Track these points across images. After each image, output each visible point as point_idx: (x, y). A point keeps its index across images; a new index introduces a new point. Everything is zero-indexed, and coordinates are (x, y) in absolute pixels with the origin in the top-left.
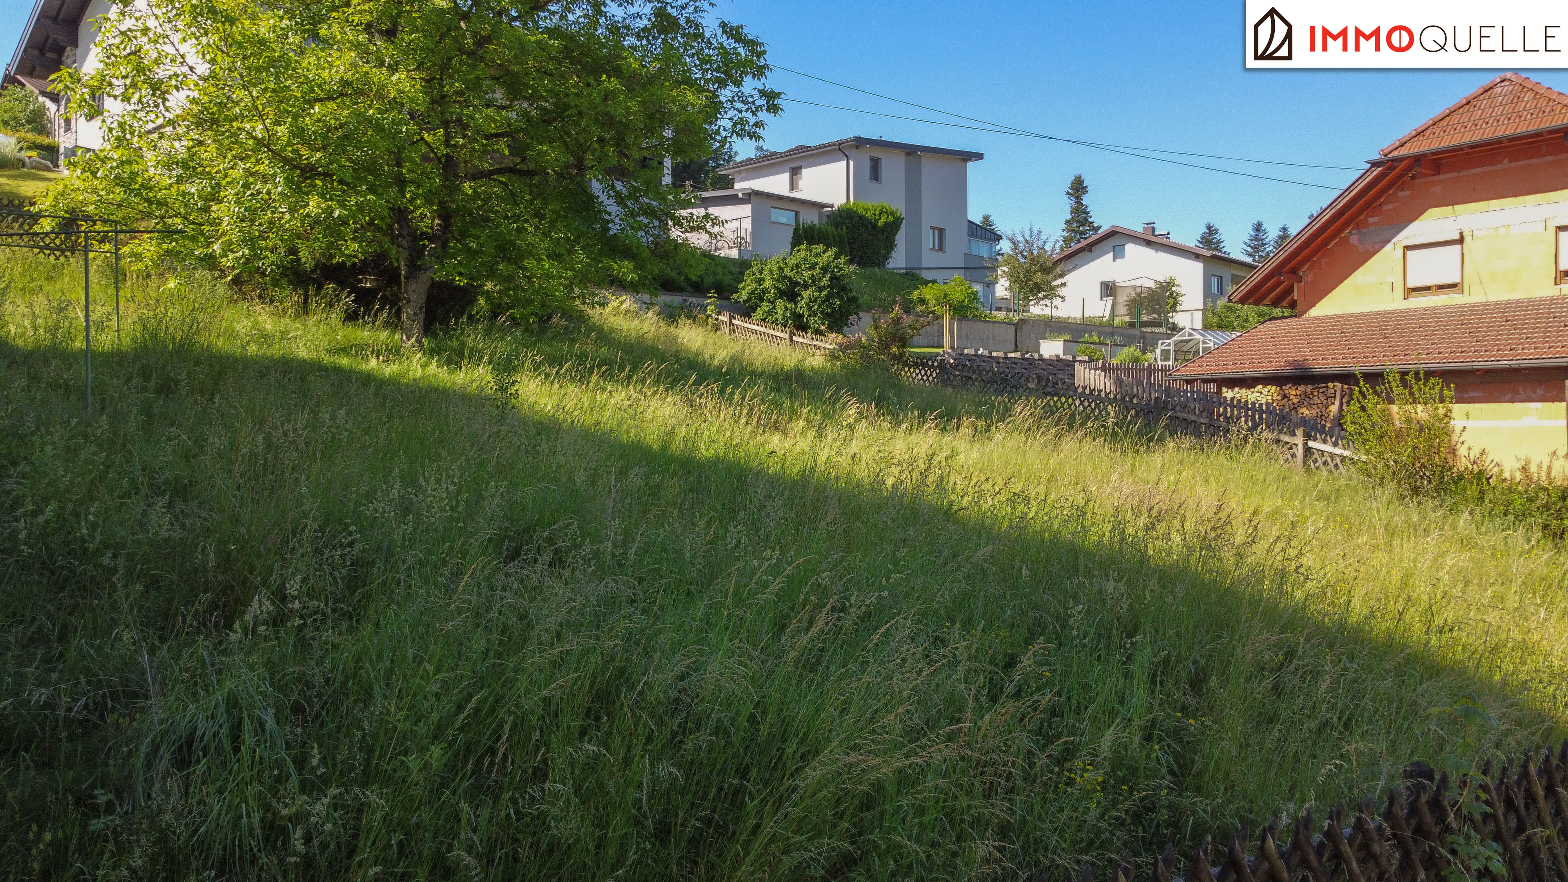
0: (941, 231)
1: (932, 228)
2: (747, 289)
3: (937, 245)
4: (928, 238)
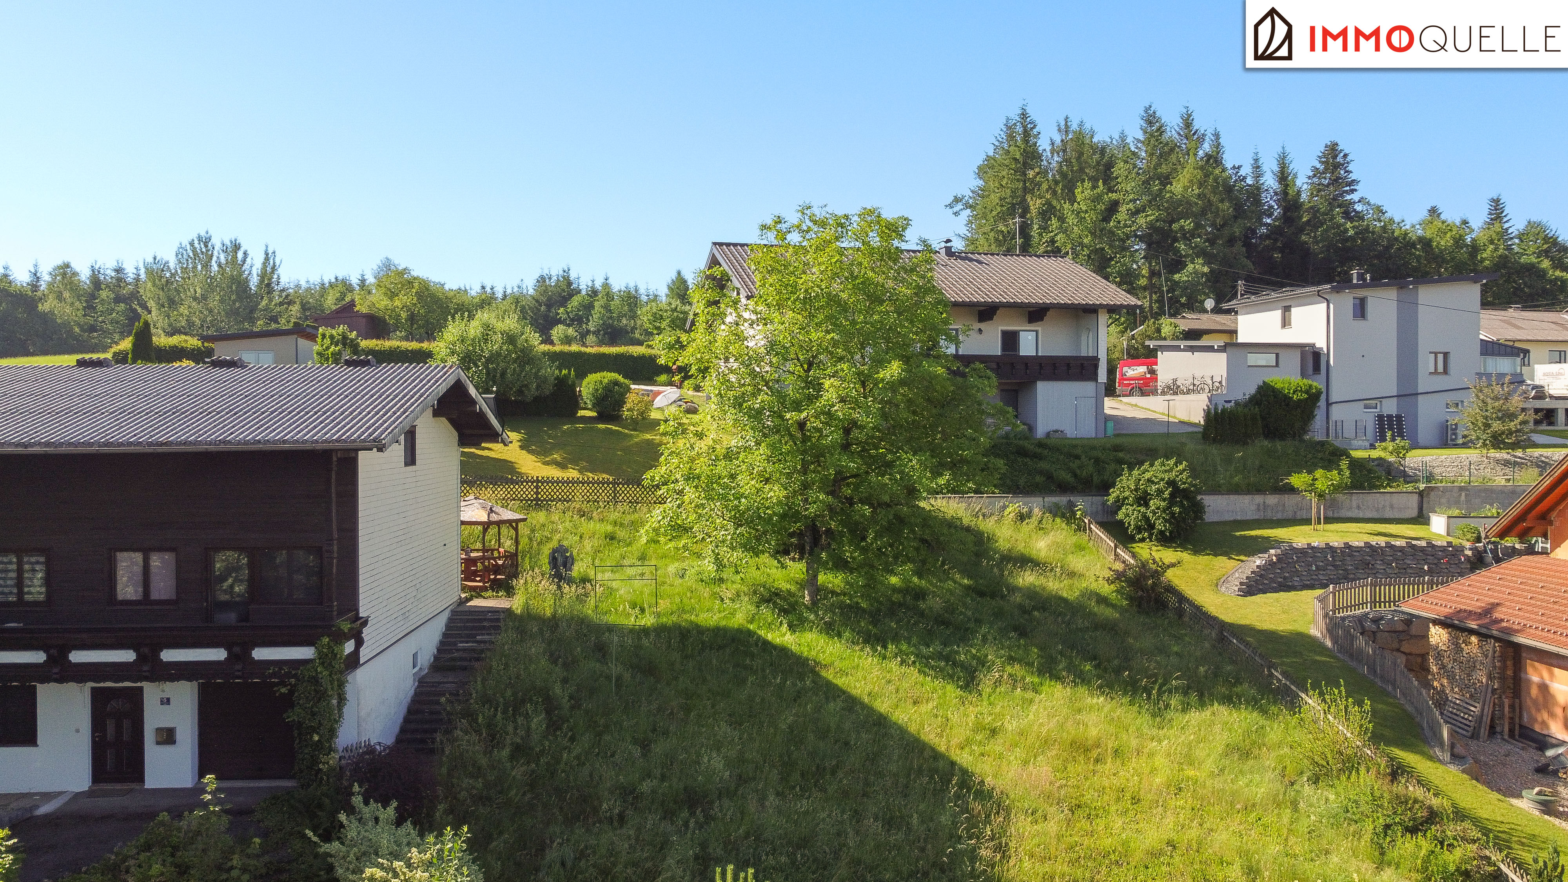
0: (1446, 354)
1: (1432, 352)
2: (1114, 494)
3: (1440, 369)
4: (1426, 363)
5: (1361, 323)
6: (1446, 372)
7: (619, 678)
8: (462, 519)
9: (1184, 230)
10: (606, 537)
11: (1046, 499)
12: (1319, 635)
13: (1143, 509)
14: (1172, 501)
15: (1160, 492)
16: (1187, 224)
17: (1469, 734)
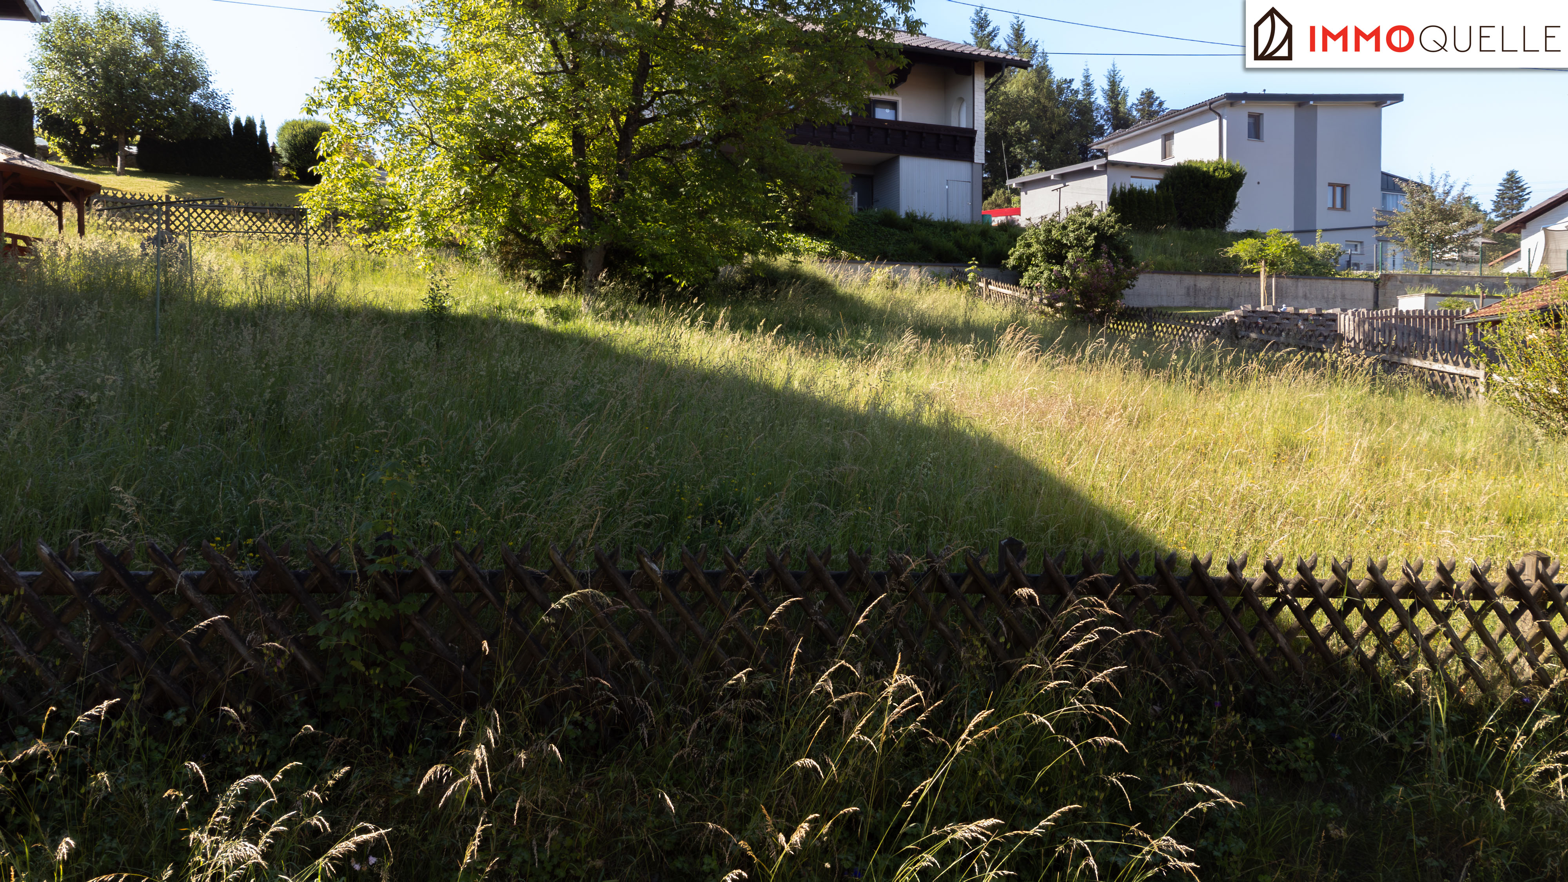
0: (1344, 188)
1: (1330, 185)
2: (1016, 253)
3: (1338, 204)
4: (1324, 197)
5: (1255, 143)
6: (1344, 207)
9: (1020, 133)
11: (924, 267)
16: (1023, 126)
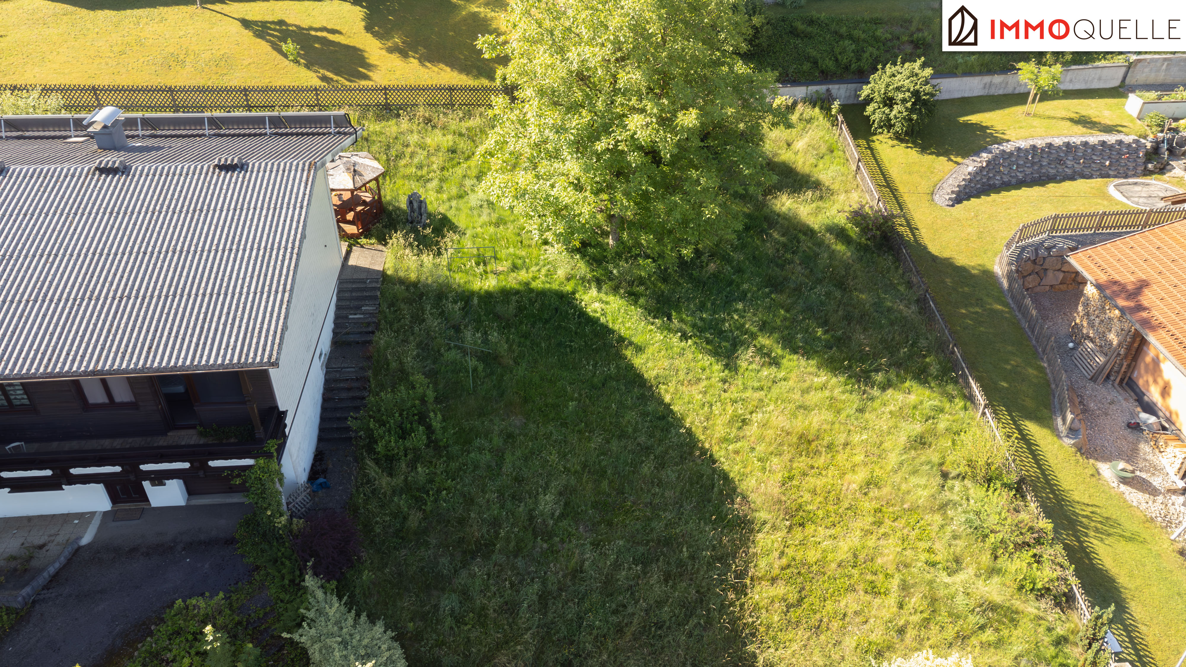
2: (866, 91)
7: (475, 370)
8: (332, 186)
10: (448, 151)
11: (810, 88)
12: (1000, 273)
13: (887, 111)
14: (911, 111)
15: (904, 101)
17: (1089, 377)
